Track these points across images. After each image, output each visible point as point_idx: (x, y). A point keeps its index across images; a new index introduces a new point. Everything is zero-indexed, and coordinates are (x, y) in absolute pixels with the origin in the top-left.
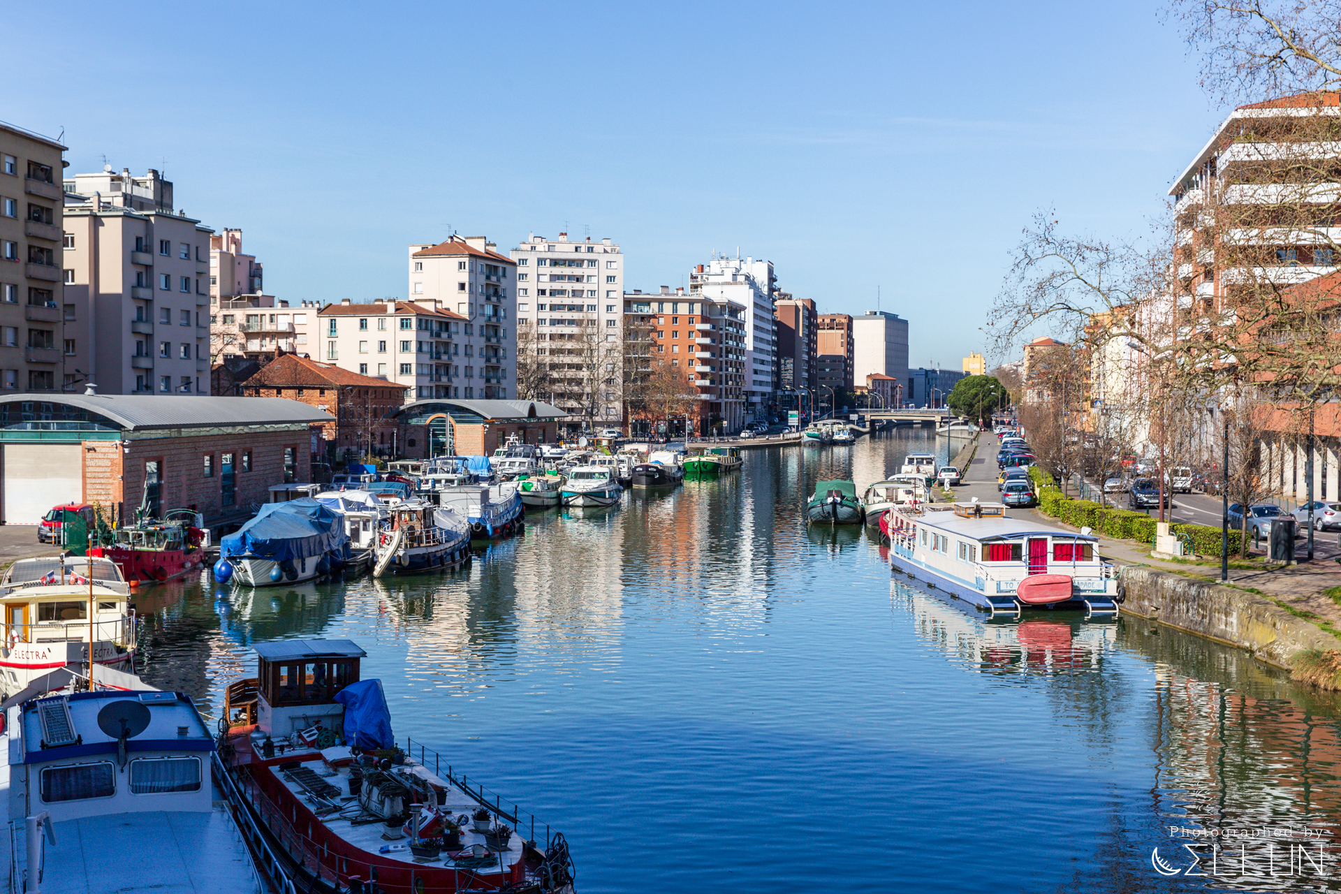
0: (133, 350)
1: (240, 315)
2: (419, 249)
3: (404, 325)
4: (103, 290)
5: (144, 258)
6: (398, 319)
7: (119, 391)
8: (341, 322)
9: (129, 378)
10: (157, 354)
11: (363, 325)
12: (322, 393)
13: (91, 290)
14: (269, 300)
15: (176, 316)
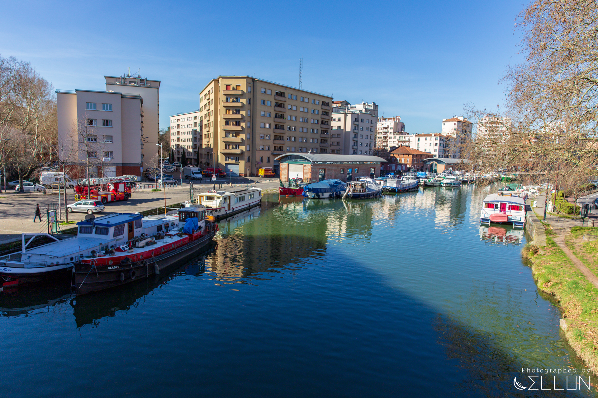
0: (353, 144)
1: (397, 137)
2: (445, 120)
3: (436, 139)
4: (347, 131)
5: (356, 123)
6: (435, 138)
7: (348, 154)
8: (421, 138)
9: (351, 151)
10: (359, 145)
11: (426, 139)
12: (408, 155)
13: (344, 131)
14: (405, 133)
15: (364, 137)
